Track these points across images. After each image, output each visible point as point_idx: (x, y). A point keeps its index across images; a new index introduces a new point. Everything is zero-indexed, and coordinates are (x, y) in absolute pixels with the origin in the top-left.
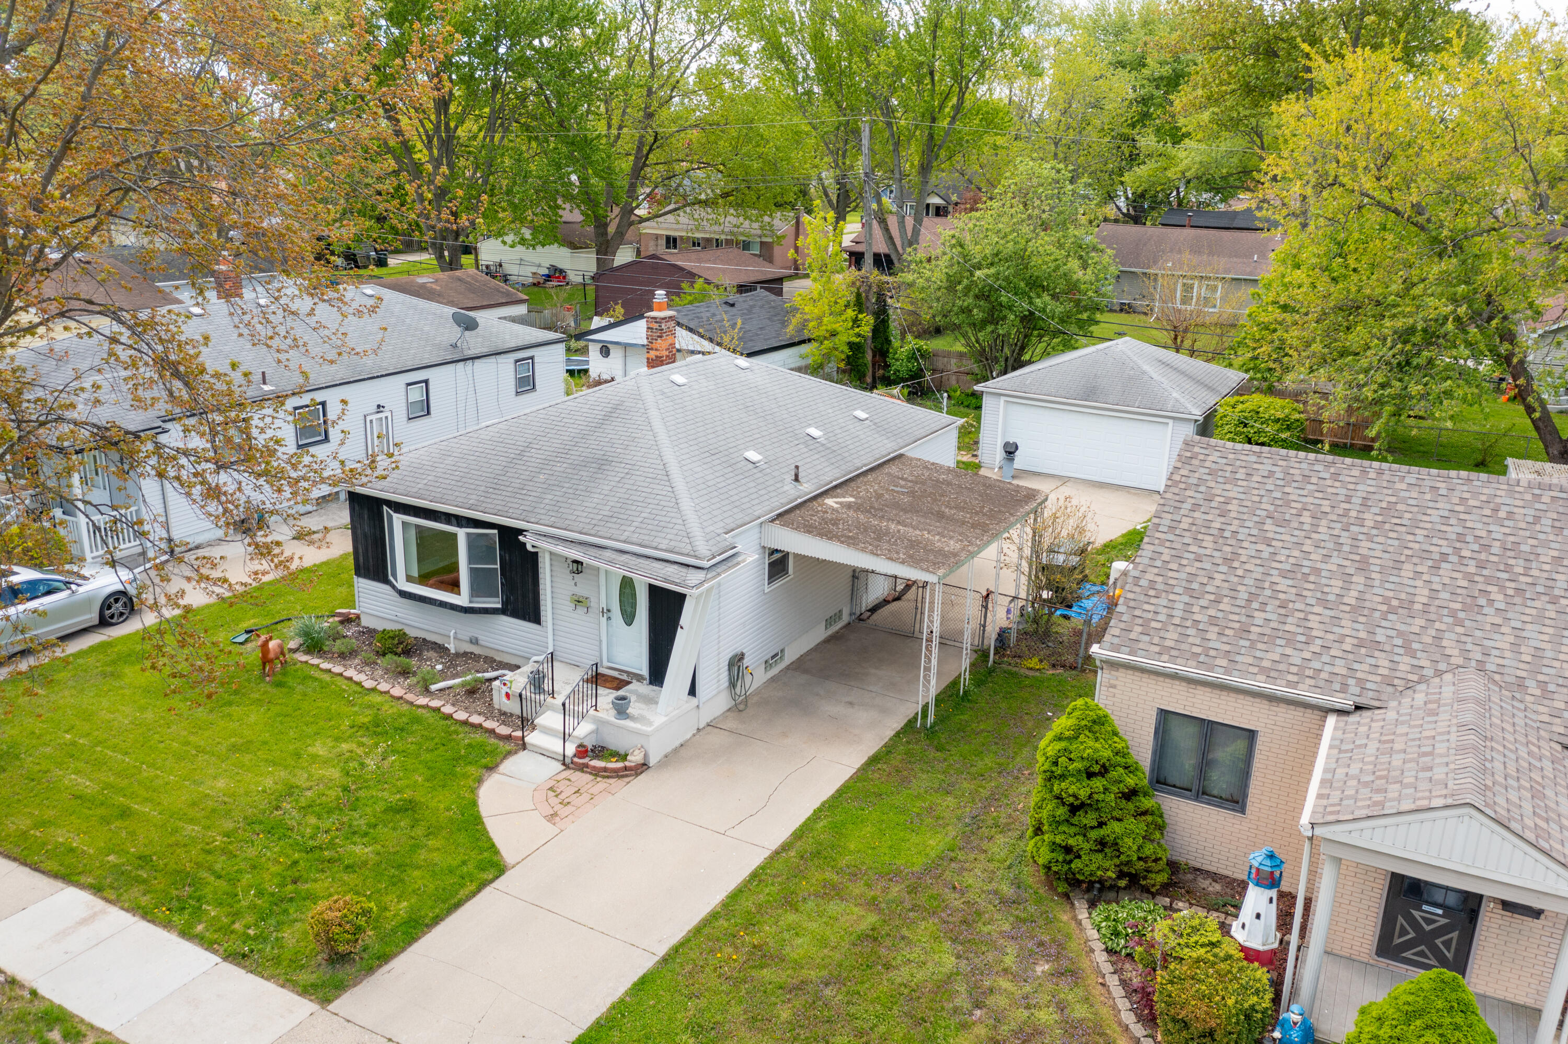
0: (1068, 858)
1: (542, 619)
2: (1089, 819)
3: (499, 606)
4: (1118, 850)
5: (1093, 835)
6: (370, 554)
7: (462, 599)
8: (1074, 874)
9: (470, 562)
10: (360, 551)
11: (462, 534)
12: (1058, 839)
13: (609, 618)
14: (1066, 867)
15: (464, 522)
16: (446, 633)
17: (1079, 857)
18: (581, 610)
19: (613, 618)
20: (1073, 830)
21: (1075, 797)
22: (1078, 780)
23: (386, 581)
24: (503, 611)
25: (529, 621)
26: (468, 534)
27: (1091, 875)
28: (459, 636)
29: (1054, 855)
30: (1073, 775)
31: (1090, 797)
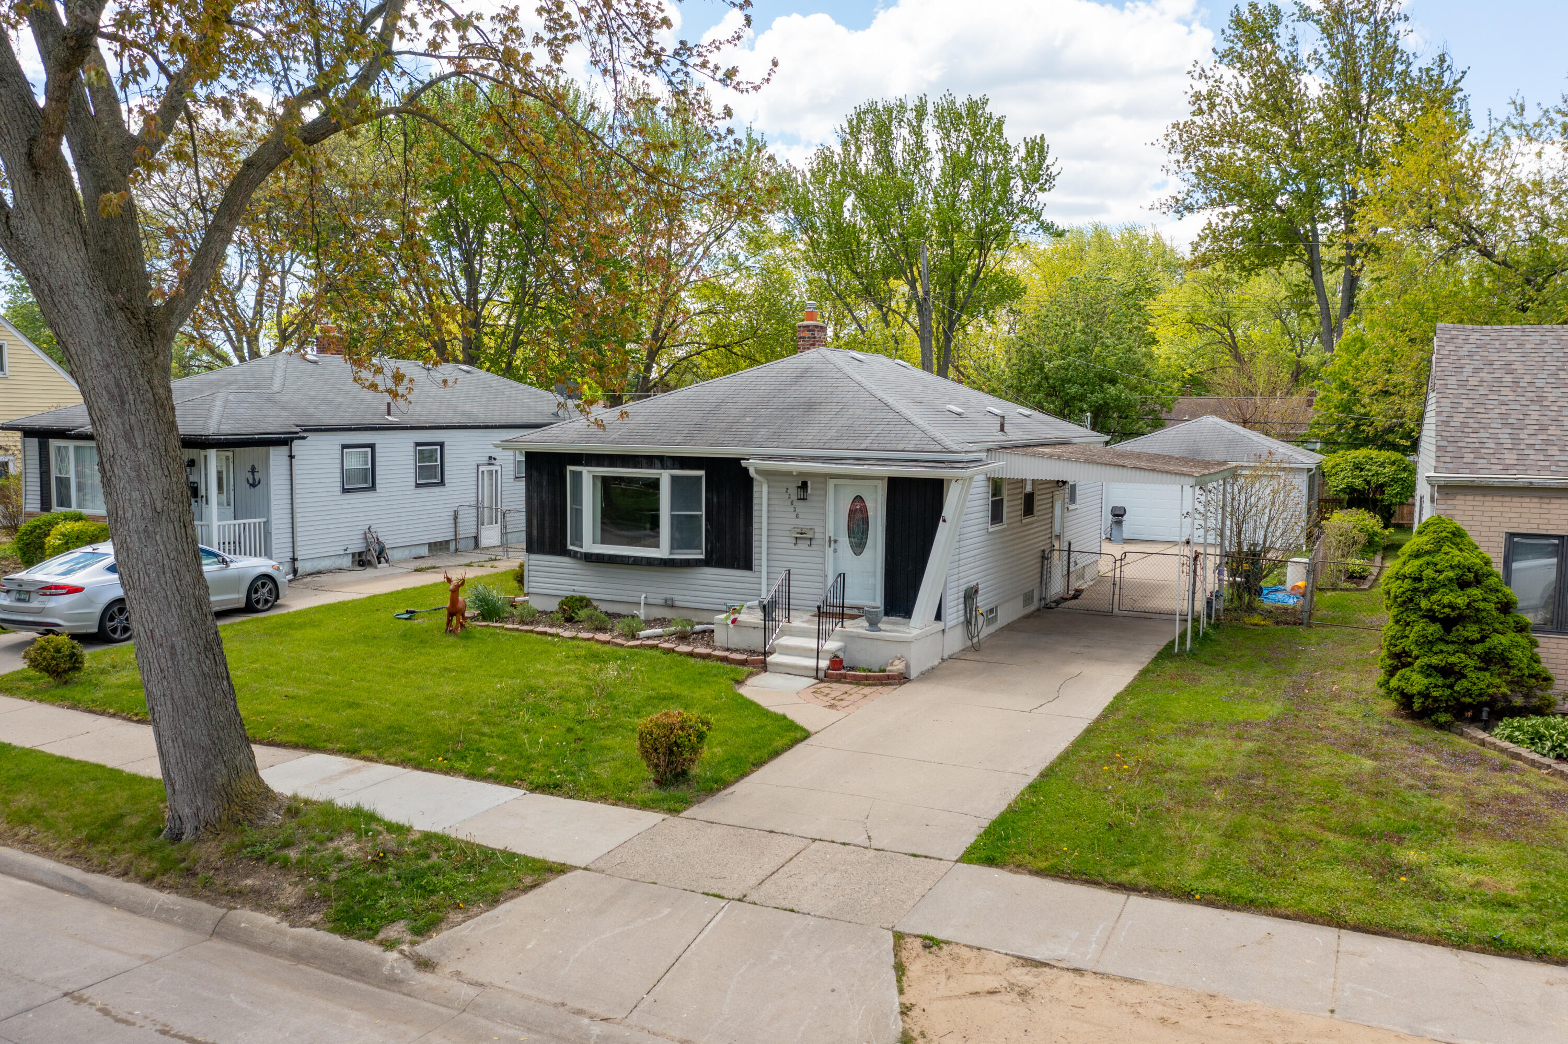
0: (1448, 682)
1: (755, 562)
2: (1472, 631)
3: (702, 557)
4: (1507, 665)
5: (1479, 648)
6: (547, 524)
7: (663, 551)
8: (1457, 700)
9: (672, 509)
10: (535, 523)
11: (665, 477)
12: (1435, 660)
13: (835, 551)
14: (1448, 692)
15: (669, 463)
16: (635, 600)
17: (1465, 676)
18: (803, 545)
19: (840, 551)
20: (1451, 648)
21: (1452, 606)
22: (1451, 591)
23: (564, 552)
24: (707, 562)
25: (739, 568)
26: (674, 479)
27: (1480, 695)
28: (650, 601)
29: (1431, 680)
30: (1444, 586)
31: (1469, 605)
